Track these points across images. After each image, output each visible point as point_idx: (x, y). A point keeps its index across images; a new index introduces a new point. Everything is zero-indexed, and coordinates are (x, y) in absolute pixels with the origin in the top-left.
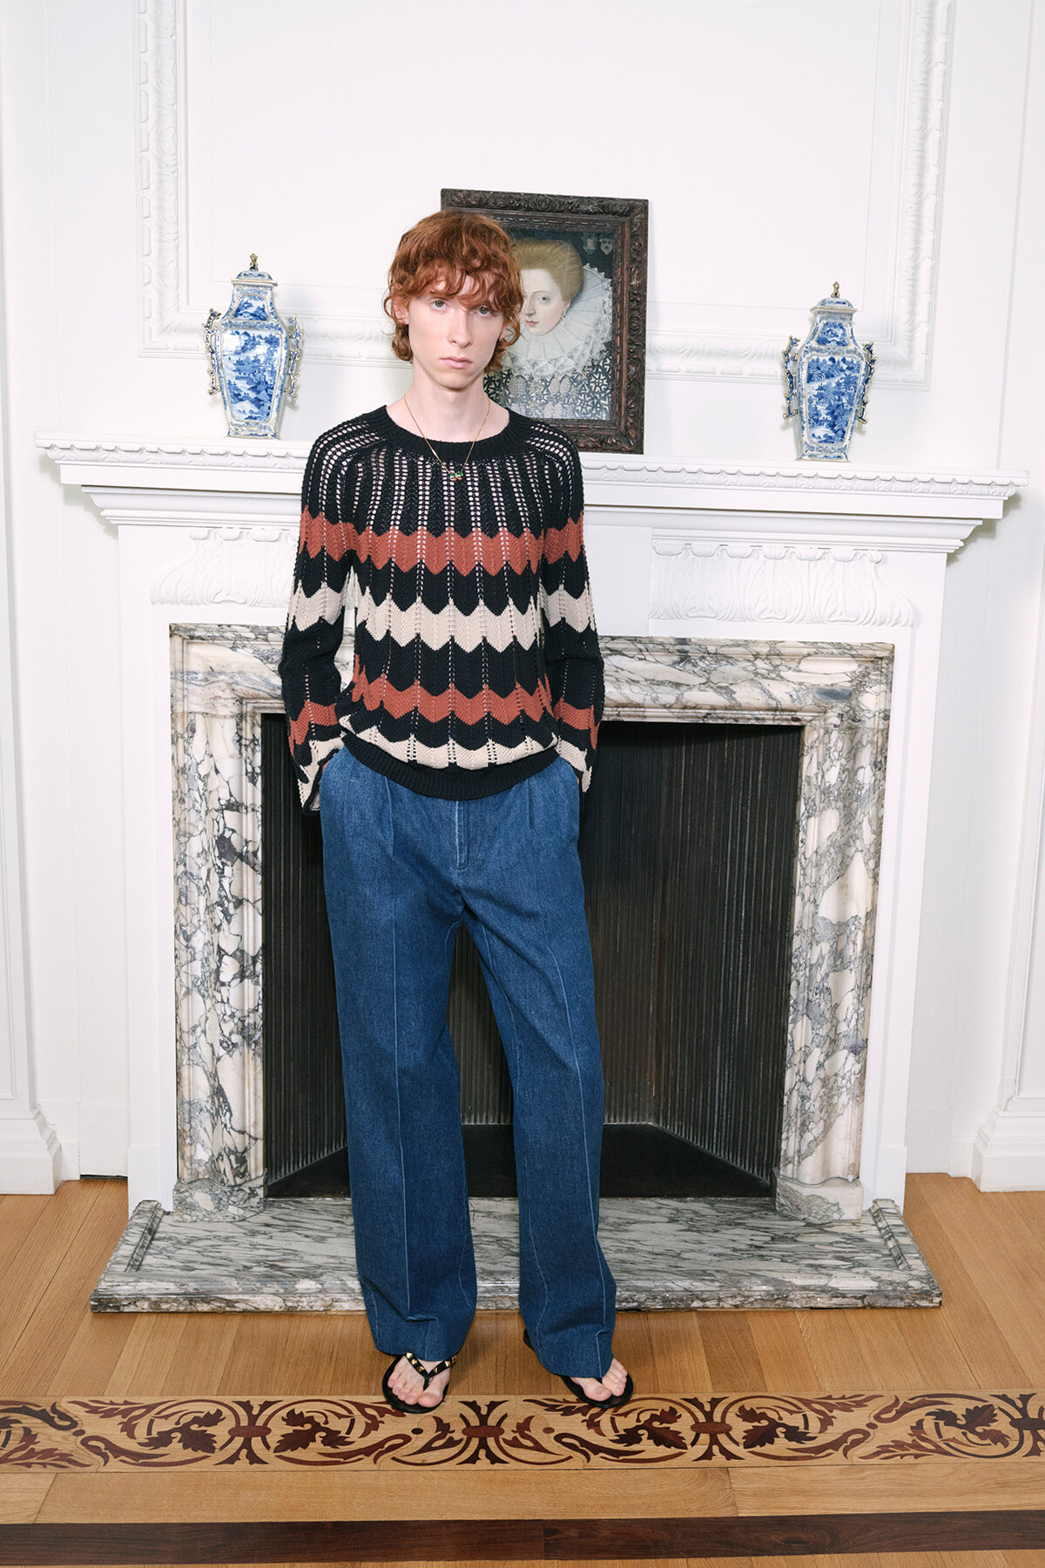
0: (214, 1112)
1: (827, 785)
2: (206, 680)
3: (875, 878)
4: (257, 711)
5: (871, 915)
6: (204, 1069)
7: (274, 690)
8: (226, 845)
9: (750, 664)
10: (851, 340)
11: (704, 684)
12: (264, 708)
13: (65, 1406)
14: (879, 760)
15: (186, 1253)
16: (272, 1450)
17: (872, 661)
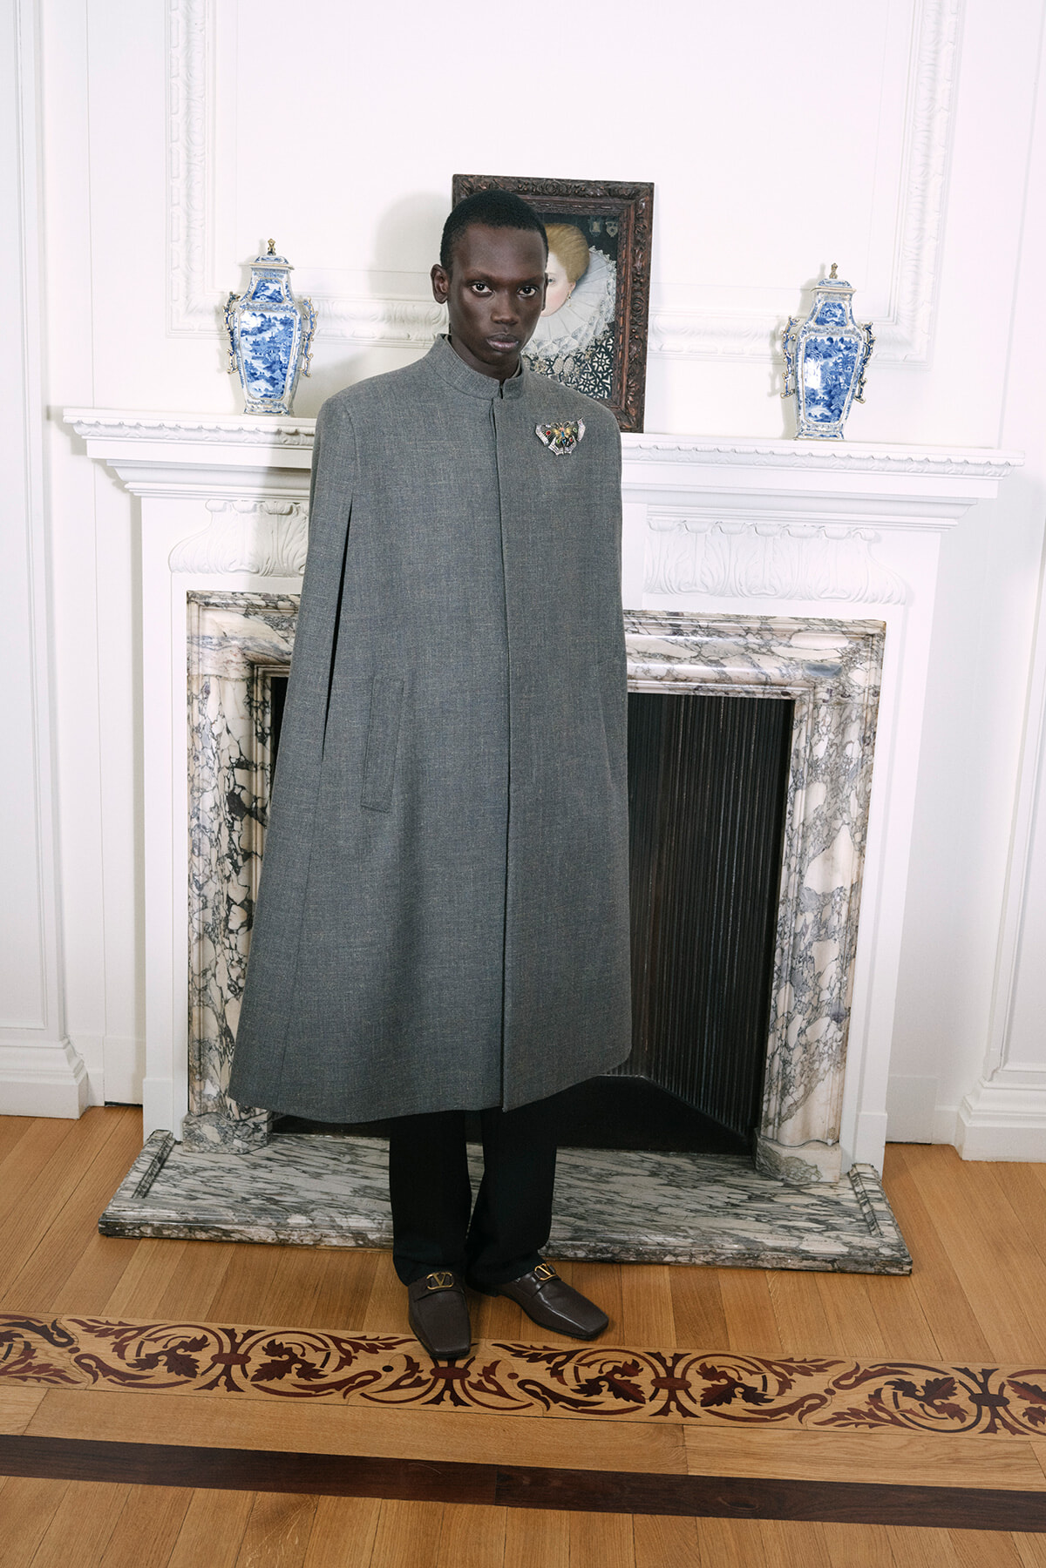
0: (222, 1050)
1: (815, 758)
2: (220, 644)
3: (861, 851)
4: (268, 675)
5: (856, 887)
6: (213, 1011)
7: (283, 655)
8: (236, 801)
9: (741, 639)
10: (850, 321)
11: (695, 657)
12: (274, 672)
13: (64, 1323)
14: (868, 735)
15: (190, 1182)
16: (249, 1379)
17: (863, 638)
